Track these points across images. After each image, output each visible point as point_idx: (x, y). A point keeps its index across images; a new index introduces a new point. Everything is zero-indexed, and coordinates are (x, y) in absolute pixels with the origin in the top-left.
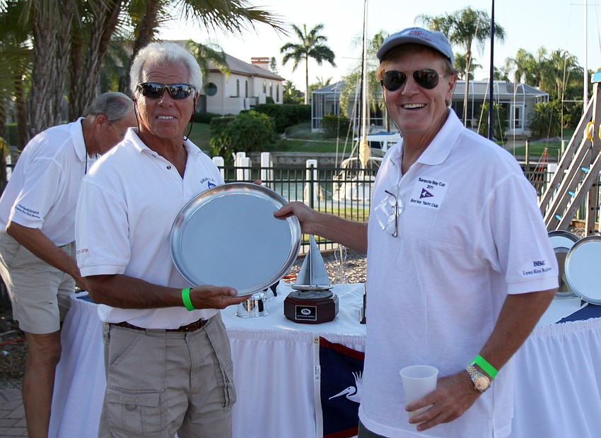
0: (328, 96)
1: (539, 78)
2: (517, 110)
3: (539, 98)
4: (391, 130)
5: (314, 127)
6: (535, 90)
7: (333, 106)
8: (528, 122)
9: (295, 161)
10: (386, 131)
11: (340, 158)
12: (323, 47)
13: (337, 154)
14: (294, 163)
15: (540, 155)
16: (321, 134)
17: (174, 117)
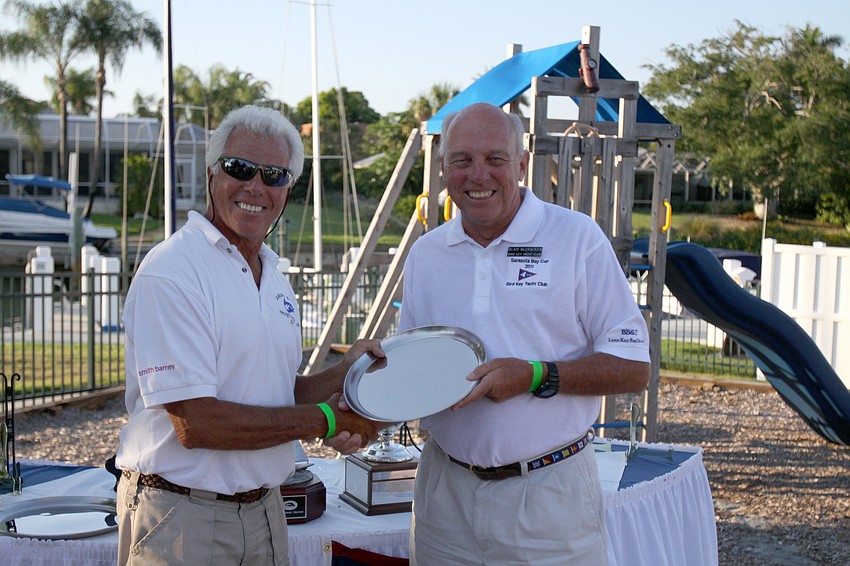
17: (264, 208)
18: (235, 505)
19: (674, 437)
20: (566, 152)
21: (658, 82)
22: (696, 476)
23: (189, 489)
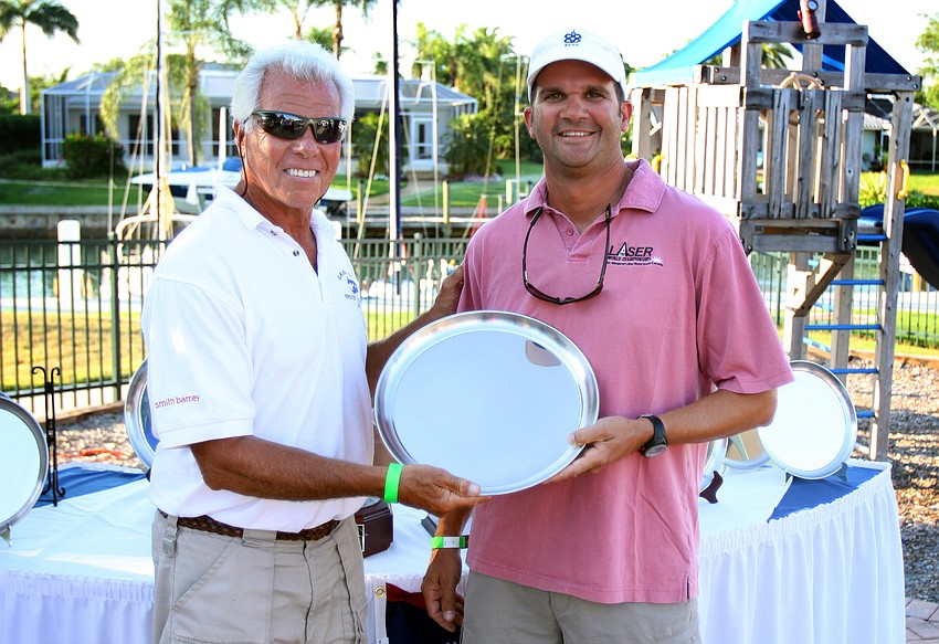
0: (72, 100)
1: (455, 73)
2: (422, 128)
3: (460, 106)
4: (200, 164)
5: (48, 158)
6: (451, 92)
7: (83, 119)
8: (444, 149)
9: (13, 222)
10: (191, 164)
11: (116, 217)
12: (55, 8)
13: (110, 209)
14: (13, 226)
15: (475, 206)
16: (63, 170)
17: (317, 172)
18: (300, 544)
19: (915, 427)
20: (782, 106)
21: (933, 32)
22: (879, 500)
23: (242, 530)
